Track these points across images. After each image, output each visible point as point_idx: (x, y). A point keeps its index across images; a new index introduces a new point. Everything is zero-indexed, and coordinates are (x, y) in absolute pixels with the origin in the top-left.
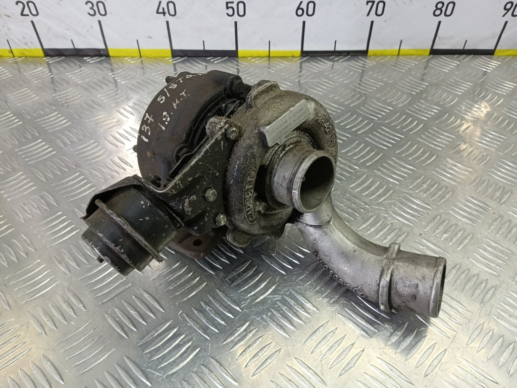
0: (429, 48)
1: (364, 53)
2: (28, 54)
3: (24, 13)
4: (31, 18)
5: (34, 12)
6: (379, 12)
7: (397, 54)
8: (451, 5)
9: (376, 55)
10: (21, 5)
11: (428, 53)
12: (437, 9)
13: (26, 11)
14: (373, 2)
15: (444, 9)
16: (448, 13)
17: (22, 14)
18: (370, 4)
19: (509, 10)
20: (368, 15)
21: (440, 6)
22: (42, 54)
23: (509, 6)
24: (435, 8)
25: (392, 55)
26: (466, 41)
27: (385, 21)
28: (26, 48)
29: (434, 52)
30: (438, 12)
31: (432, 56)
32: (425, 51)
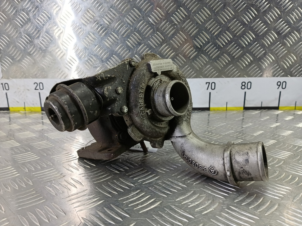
0: (243, 106)
1: (208, 109)
2: (33, 110)
3: (37, 88)
4: (39, 91)
5: (42, 88)
6: (213, 88)
7: (226, 109)
8: (249, 84)
9: (214, 110)
10: (36, 84)
11: (243, 109)
12: (243, 85)
13: (38, 88)
14: (209, 83)
15: (246, 85)
16: (249, 87)
17: (35, 89)
18: (208, 84)
19: (280, 86)
20: (207, 89)
21: (244, 84)
22: (40, 109)
23: (279, 84)
24: (241, 85)
25: (223, 110)
26: (262, 102)
27: (217, 92)
28: (33, 106)
29: (246, 109)
30: (243, 87)
31: (245, 110)
32: (241, 108)
